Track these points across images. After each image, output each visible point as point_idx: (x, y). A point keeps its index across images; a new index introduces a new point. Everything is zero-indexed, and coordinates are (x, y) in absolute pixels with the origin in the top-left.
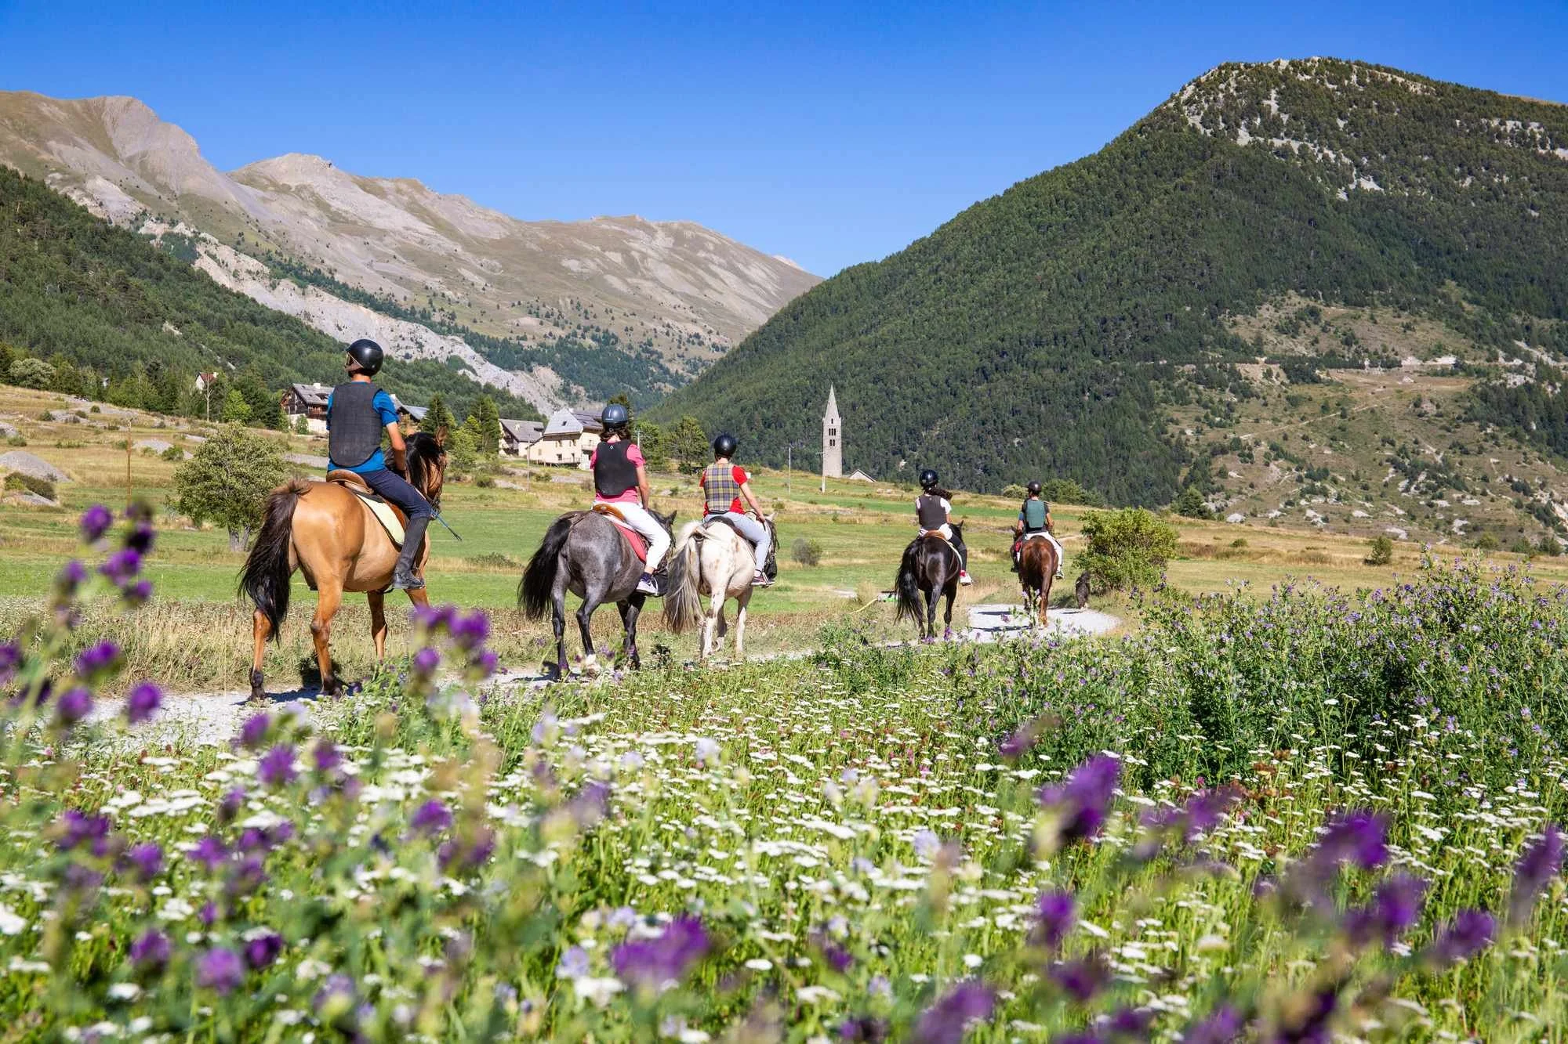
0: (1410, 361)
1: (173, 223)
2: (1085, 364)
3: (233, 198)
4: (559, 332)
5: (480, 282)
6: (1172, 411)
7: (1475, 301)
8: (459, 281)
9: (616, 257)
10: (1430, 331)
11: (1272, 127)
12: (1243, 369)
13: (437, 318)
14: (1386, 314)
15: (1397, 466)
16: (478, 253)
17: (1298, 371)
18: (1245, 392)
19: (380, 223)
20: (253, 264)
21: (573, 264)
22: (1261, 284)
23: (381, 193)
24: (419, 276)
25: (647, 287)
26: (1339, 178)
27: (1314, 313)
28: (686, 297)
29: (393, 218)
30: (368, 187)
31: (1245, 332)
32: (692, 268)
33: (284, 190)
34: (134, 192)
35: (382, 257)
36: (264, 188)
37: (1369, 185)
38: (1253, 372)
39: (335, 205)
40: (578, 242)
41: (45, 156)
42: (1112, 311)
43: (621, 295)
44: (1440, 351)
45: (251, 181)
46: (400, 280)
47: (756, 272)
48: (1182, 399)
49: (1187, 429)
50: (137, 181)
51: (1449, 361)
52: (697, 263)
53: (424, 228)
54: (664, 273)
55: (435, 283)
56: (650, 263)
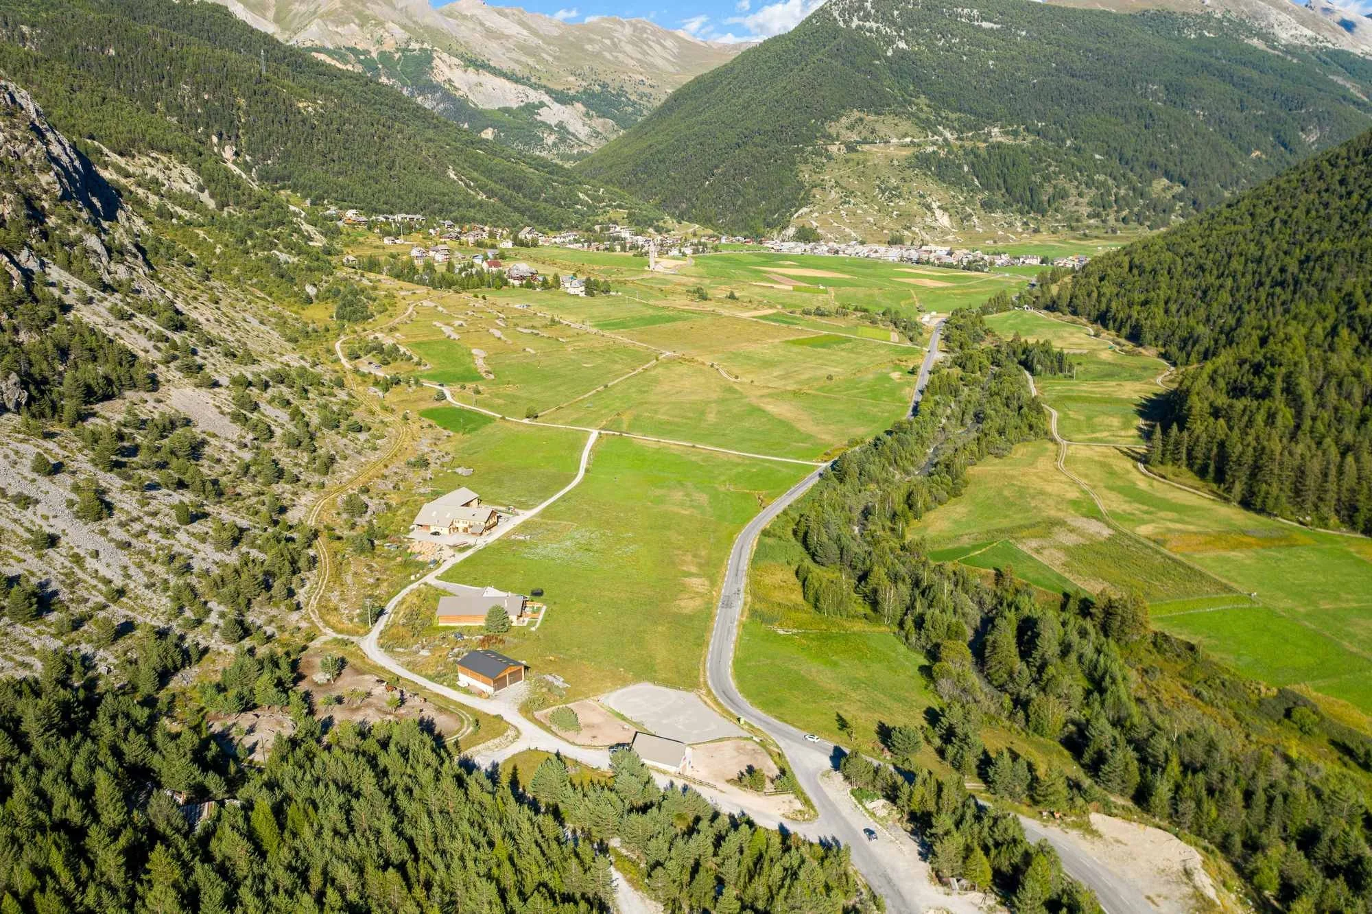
0: (894, 141)
1: (422, 43)
2: (774, 146)
3: (445, 26)
4: (584, 84)
5: (550, 59)
6: (802, 167)
7: (929, 106)
8: (541, 60)
9: (608, 42)
10: (905, 126)
11: (866, 17)
12: (829, 147)
13: (533, 80)
14: (889, 119)
15: (880, 188)
16: (549, 44)
17: (851, 148)
18: (830, 158)
19: (507, 32)
20: (456, 61)
21: (589, 47)
22: (843, 107)
23: (506, 16)
24: (524, 59)
25: (621, 56)
26: (890, 42)
27: (861, 120)
28: (639, 60)
29: (512, 29)
30: (501, 13)
31: (833, 131)
32: (640, 44)
33: (465, 17)
34: (404, 27)
35: (508, 50)
36: (456, 18)
37: (902, 45)
38: (833, 149)
39: (488, 24)
40: (591, 35)
41: (368, 12)
42: (785, 122)
43: (609, 61)
44: (906, 135)
45: (450, 15)
46: (517, 62)
47: (669, 43)
48: (806, 161)
49: (806, 176)
50: (405, 21)
51: (908, 140)
52: (643, 41)
53: (525, 32)
54: (629, 48)
55: (531, 61)
56: (623, 44)
